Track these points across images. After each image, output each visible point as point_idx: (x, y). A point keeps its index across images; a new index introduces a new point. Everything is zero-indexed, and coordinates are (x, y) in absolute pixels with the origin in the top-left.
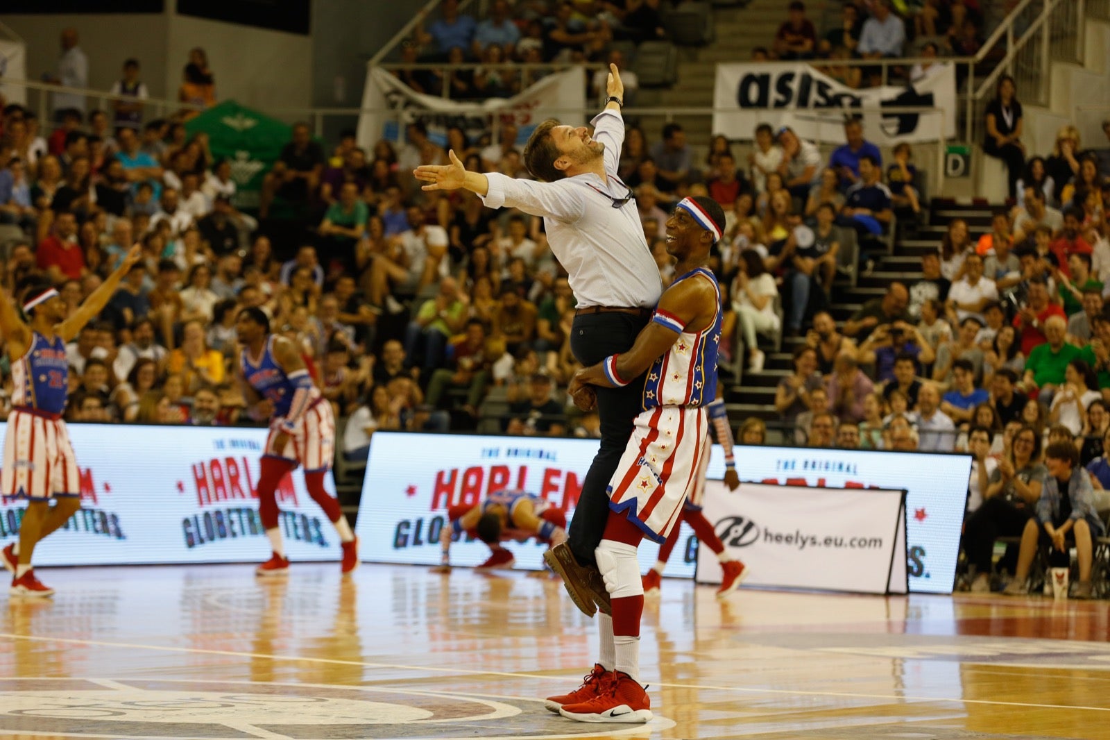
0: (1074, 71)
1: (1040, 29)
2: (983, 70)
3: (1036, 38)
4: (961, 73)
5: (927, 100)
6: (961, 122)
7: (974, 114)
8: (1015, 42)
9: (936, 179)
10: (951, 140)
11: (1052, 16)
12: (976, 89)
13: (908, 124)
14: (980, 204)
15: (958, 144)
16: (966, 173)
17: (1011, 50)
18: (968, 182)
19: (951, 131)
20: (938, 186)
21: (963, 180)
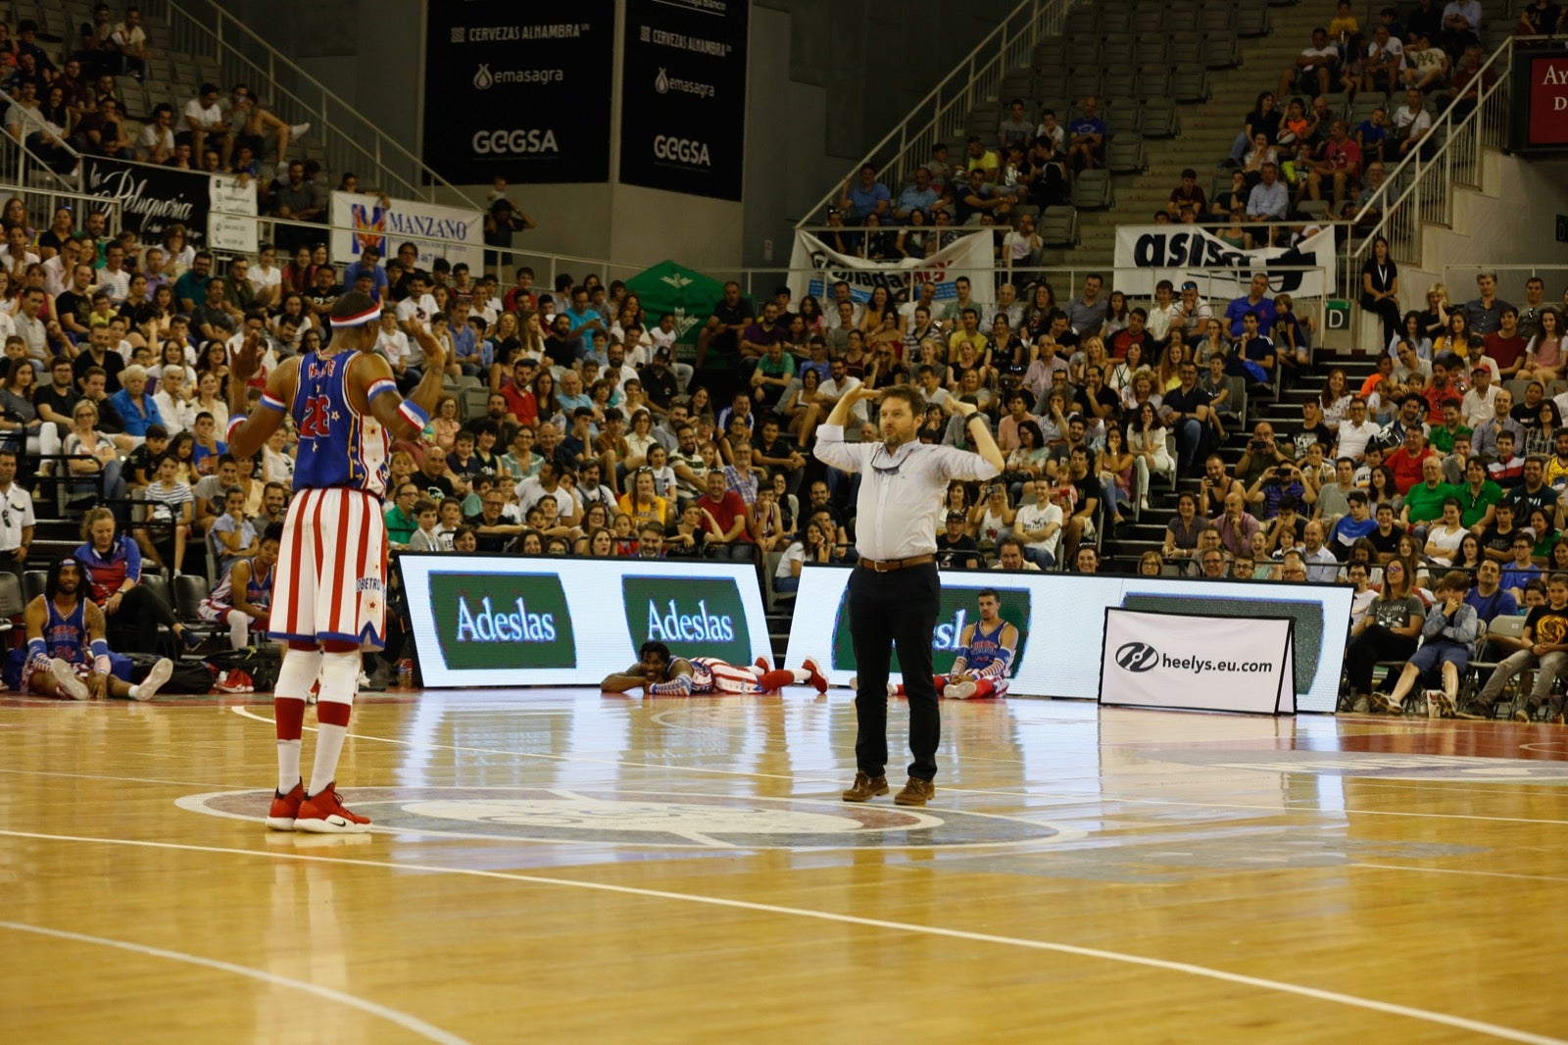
0: (1442, 232)
1: (1411, 194)
2: (1361, 231)
3: (1408, 203)
4: (1340, 235)
5: (1310, 259)
6: (1340, 281)
7: (1352, 272)
8: (1390, 204)
9: (1318, 331)
10: (1331, 296)
11: (1422, 183)
12: (1354, 250)
13: (1293, 281)
14: (1360, 354)
15: (1338, 300)
16: (1345, 326)
17: (1386, 214)
18: (1348, 334)
19: (1332, 288)
20: (1322, 338)
21: (1342, 332)
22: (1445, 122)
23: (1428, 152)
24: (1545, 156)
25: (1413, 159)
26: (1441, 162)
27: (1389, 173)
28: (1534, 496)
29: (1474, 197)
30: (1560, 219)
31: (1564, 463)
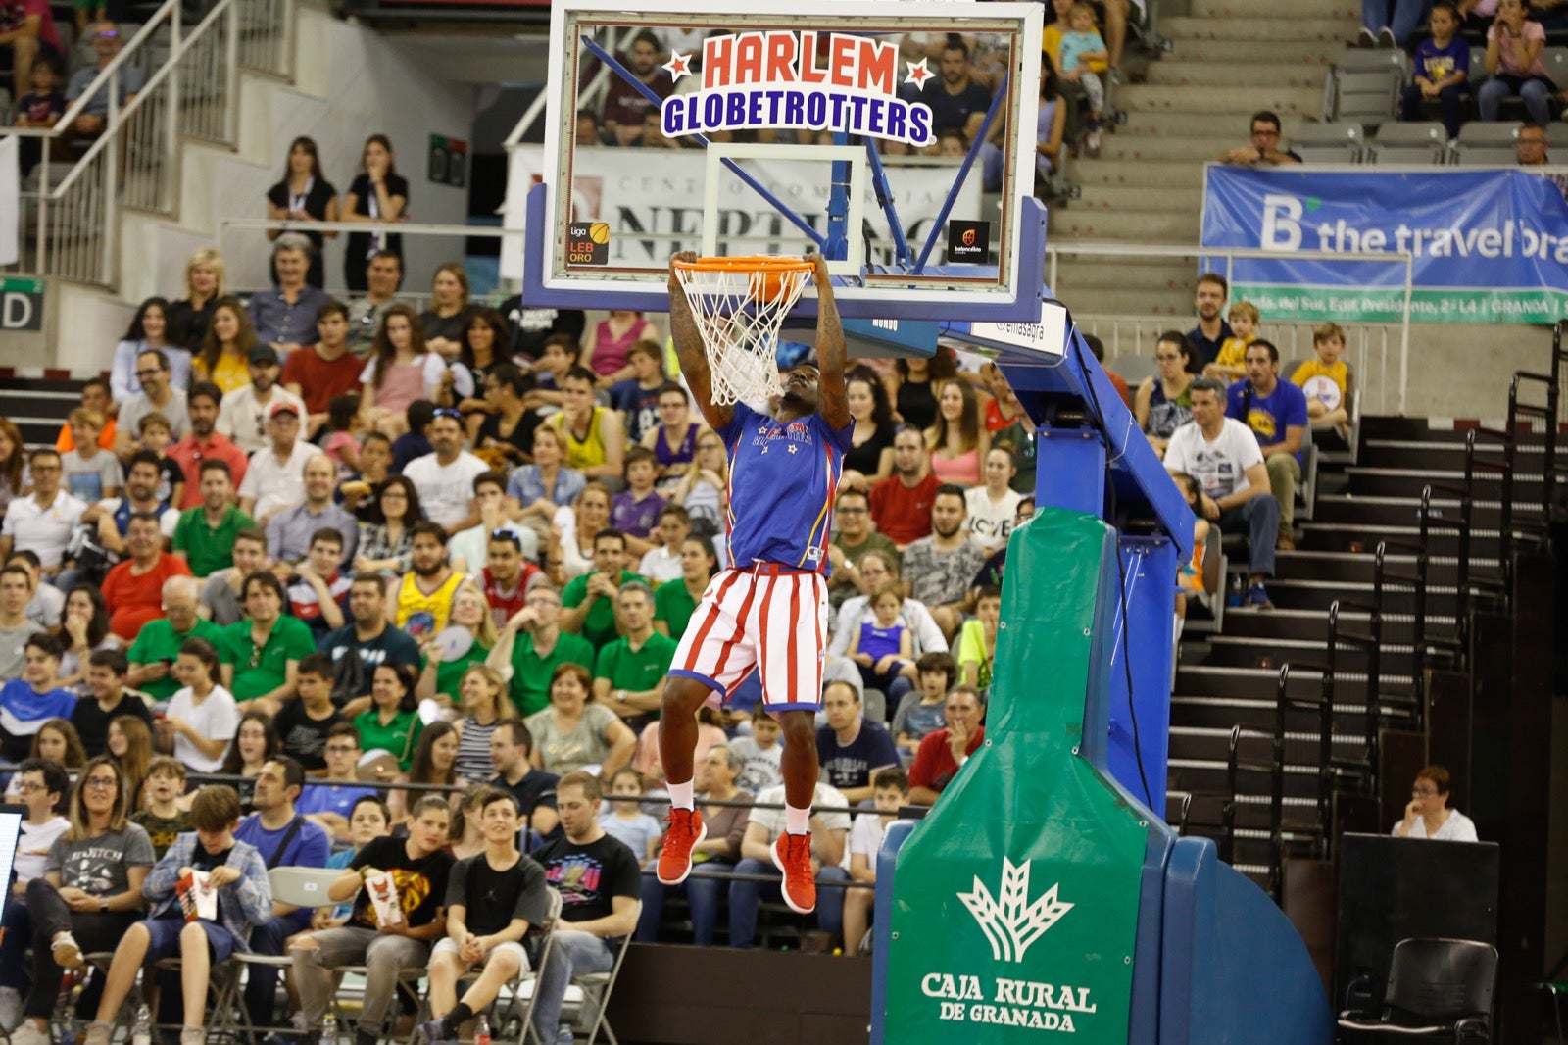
0: (218, 157)
1: (163, 85)
2: (69, 148)
3: (156, 102)
6: (28, 241)
7: (50, 225)
8: (122, 103)
10: (11, 268)
11: (183, 65)
12: (54, 184)
14: (57, 379)
15: (21, 275)
16: (35, 325)
17: (116, 119)
18: (37, 339)
19: (10, 252)
21: (28, 336)
23: (195, 8)
24: (409, 25)
25: (167, 20)
26: (220, 28)
27: (124, 44)
28: (375, 645)
29: (276, 92)
30: (437, 143)
31: (427, 586)
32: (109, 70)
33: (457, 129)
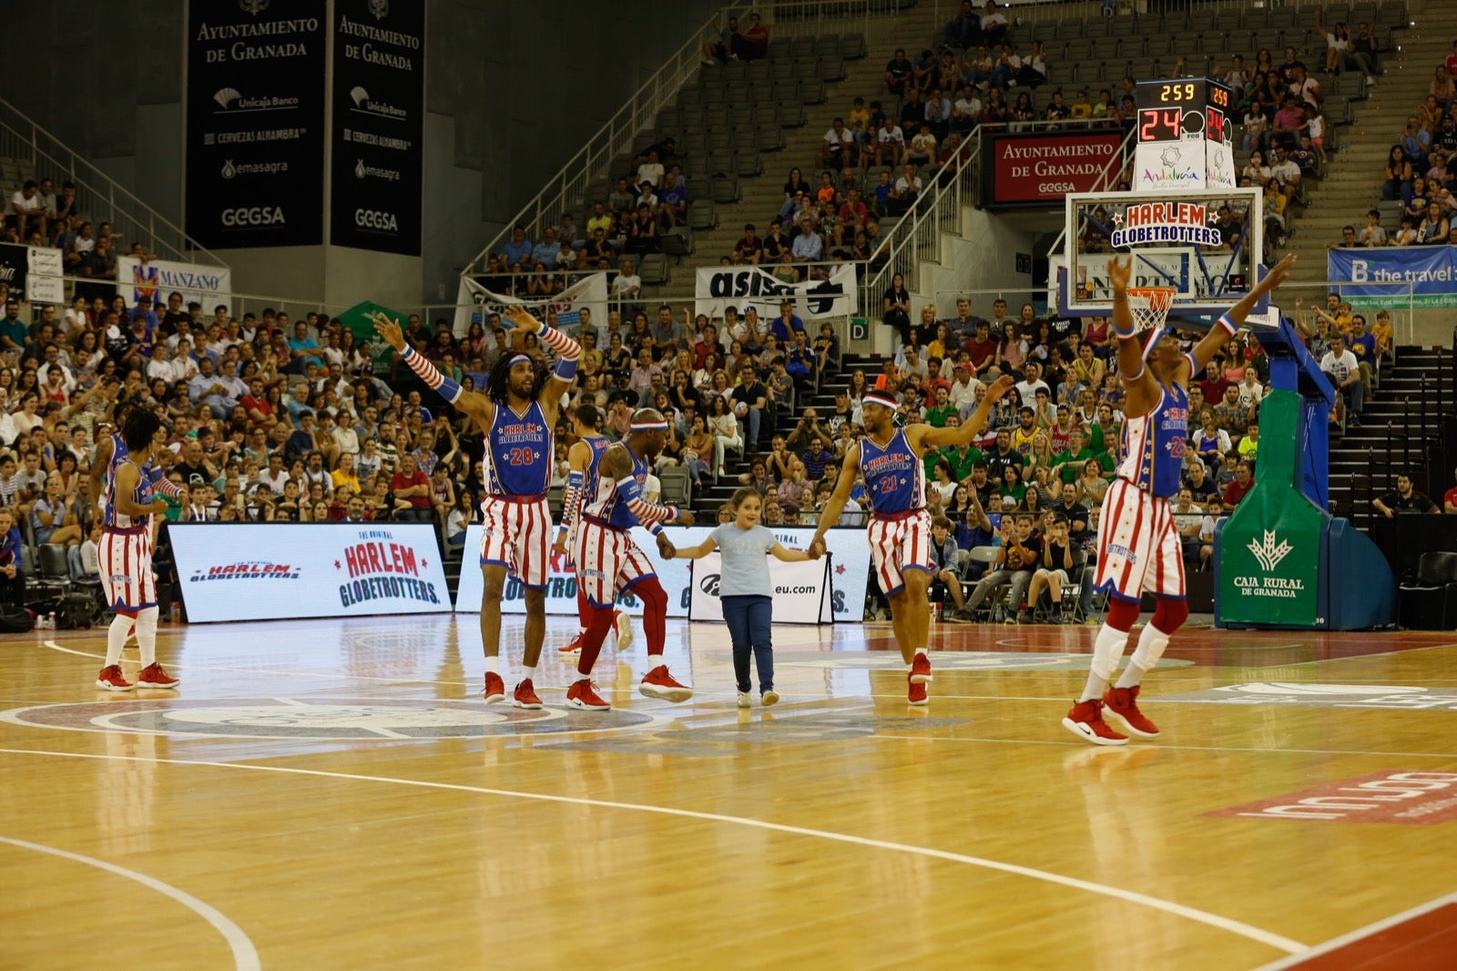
0: (935, 267)
1: (911, 240)
2: (875, 267)
3: (910, 246)
4: (860, 271)
5: (838, 289)
6: (861, 304)
7: (869, 298)
8: (895, 248)
9: (845, 341)
10: (855, 315)
11: (918, 231)
12: (870, 282)
13: (826, 306)
14: (876, 358)
15: (860, 318)
16: (865, 337)
17: (893, 255)
18: (867, 343)
19: (855, 309)
20: (847, 346)
21: (863, 341)
22: (934, 186)
23: (921, 209)
24: (1006, 210)
25: (912, 214)
26: (932, 216)
27: (895, 224)
28: (1005, 458)
29: (956, 241)
30: (1019, 256)
31: (1026, 433)
32: (891, 234)
33: (1026, 250)
